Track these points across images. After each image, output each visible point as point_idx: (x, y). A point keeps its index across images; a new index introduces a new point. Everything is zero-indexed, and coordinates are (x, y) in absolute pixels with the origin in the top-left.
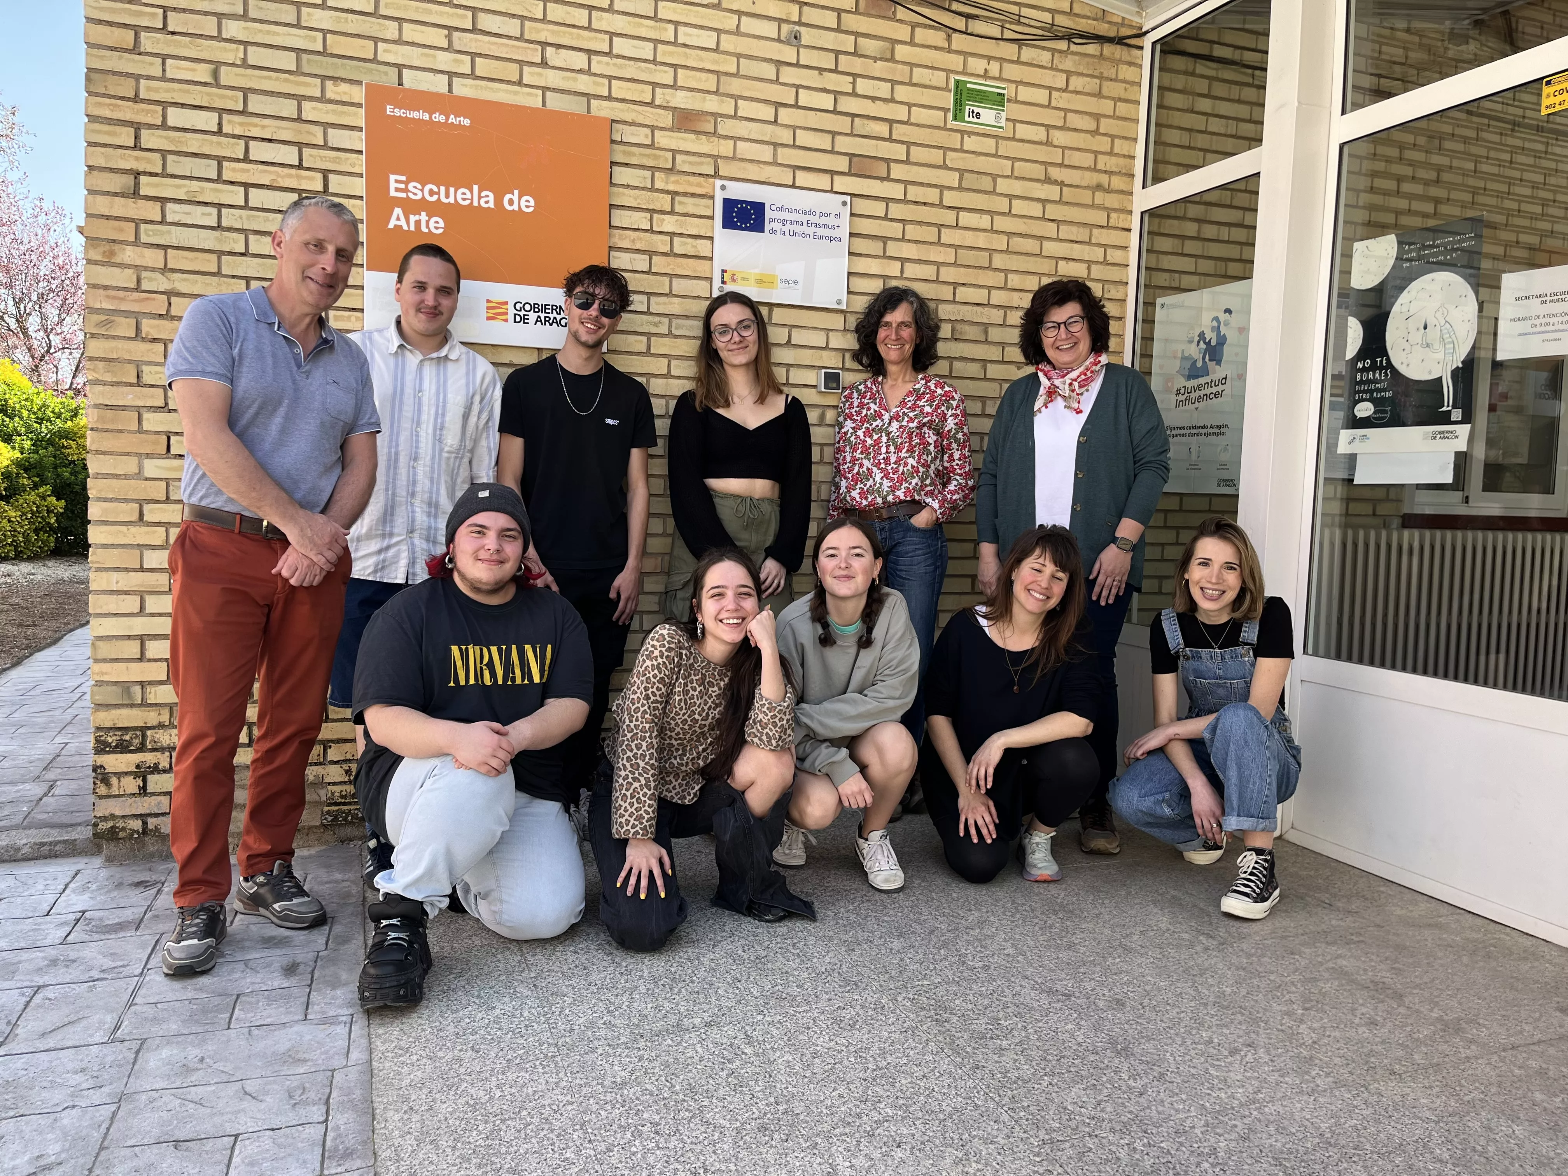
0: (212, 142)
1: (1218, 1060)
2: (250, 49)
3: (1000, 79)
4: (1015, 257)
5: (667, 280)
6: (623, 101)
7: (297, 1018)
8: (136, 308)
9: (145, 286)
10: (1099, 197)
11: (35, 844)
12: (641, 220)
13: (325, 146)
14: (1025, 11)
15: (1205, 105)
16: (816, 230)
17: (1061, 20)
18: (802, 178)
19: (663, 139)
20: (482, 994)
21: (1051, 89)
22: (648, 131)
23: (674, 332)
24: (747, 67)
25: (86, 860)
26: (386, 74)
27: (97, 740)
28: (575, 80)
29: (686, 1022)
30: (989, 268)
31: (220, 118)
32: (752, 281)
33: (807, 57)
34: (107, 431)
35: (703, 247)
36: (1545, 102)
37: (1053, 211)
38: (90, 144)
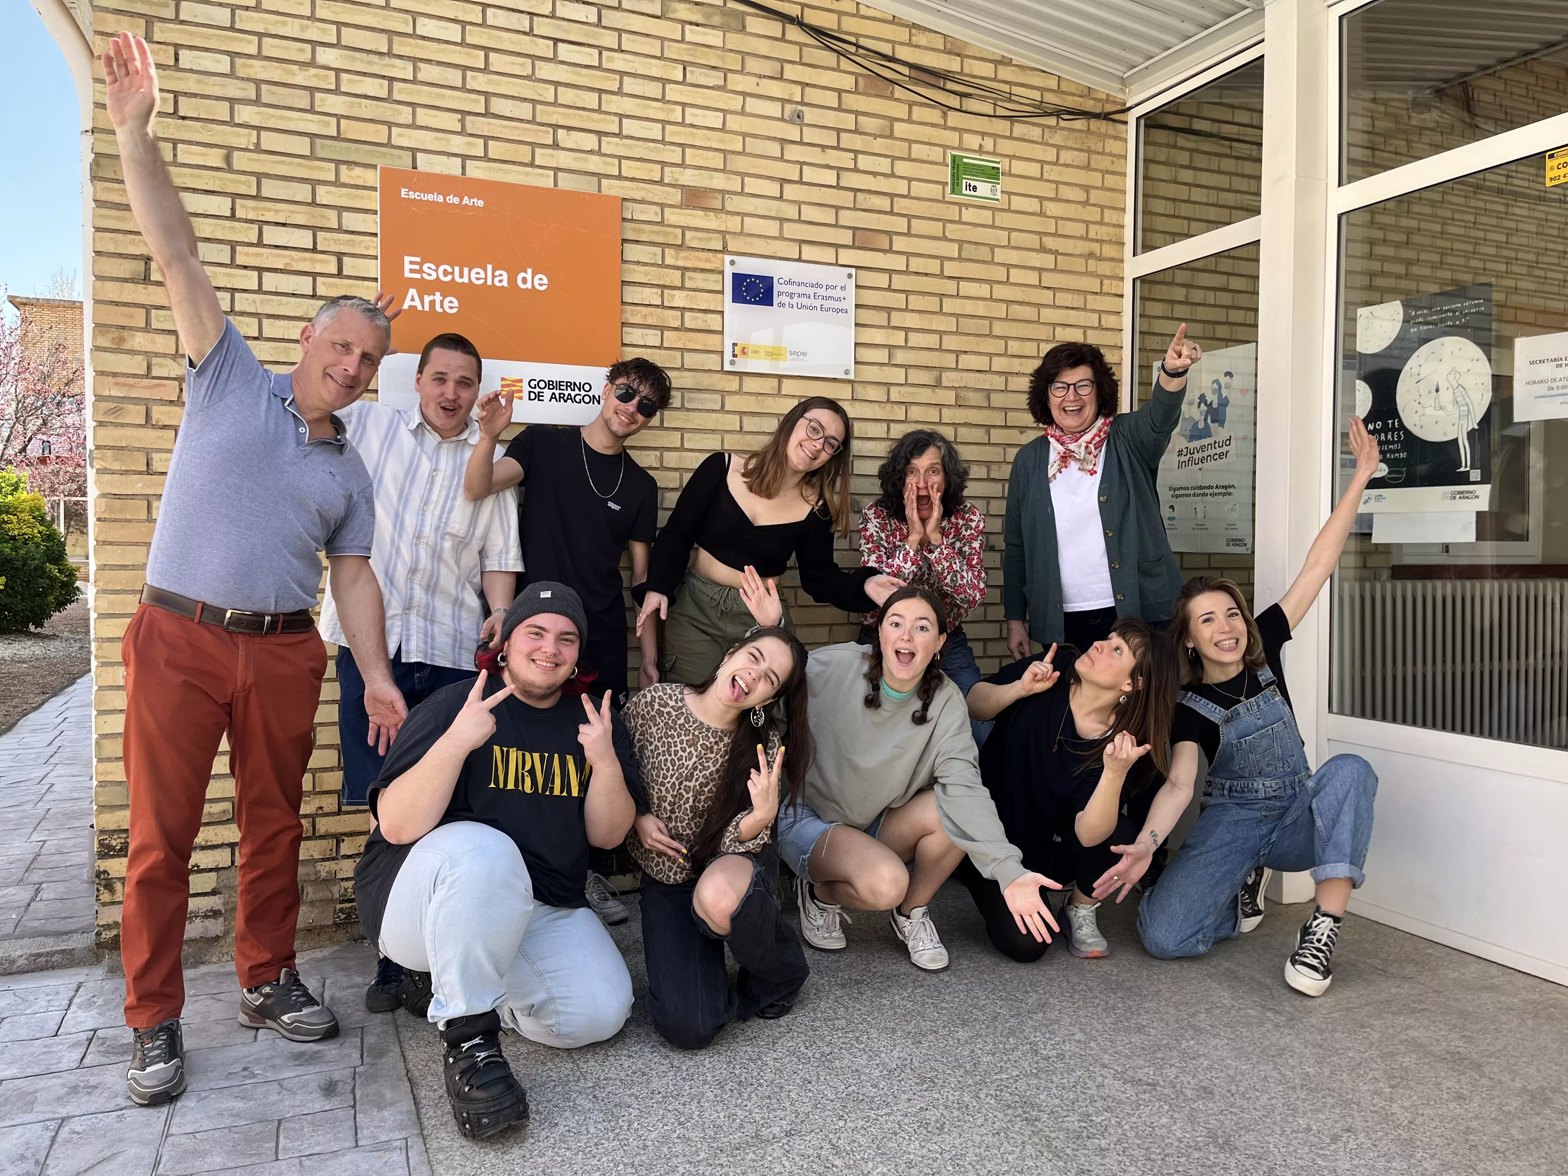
0: (224, 228)
1: (1322, 1149)
2: (263, 134)
3: (994, 153)
4: (1014, 324)
5: (678, 354)
6: (633, 179)
7: (347, 1145)
8: (146, 394)
9: (155, 372)
10: (1092, 265)
11: (32, 955)
12: (652, 296)
13: (340, 230)
14: (1016, 90)
15: (1187, 176)
16: (824, 302)
17: (1049, 98)
18: (808, 252)
19: (672, 216)
20: (541, 1109)
21: (1042, 162)
22: (658, 209)
23: (687, 405)
24: (754, 146)
25: (86, 971)
26: (400, 157)
27: (101, 844)
28: (586, 160)
29: (765, 1132)
30: (990, 335)
31: (233, 203)
32: (762, 353)
33: (810, 135)
34: (115, 521)
35: (713, 322)
36: (1549, 174)
37: (1049, 279)
38: (98, 229)
